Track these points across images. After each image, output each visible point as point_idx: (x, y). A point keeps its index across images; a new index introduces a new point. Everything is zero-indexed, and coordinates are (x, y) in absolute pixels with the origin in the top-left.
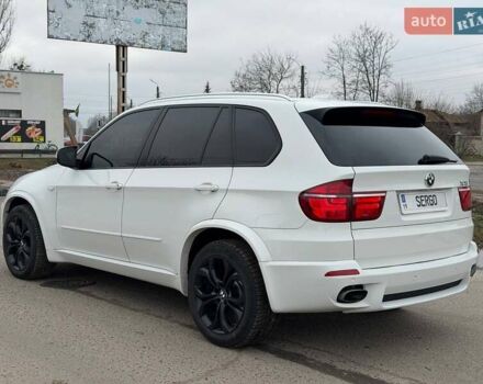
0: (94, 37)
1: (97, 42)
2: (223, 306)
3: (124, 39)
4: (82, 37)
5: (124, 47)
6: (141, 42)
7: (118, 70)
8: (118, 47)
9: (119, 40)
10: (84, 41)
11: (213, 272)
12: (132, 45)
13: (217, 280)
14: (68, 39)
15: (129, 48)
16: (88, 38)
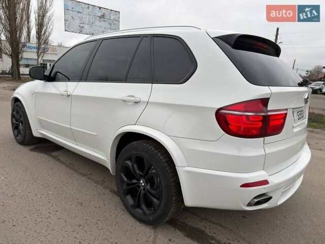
1: (84, 34)
2: (143, 192)
10: (79, 33)
11: (135, 166)
13: (138, 171)
14: (73, 32)
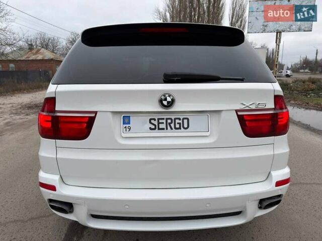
0: (267, 30)
1: (268, 32)
3: (280, 29)
4: (262, 31)
5: (280, 32)
6: (288, 30)
7: (276, 42)
8: (277, 33)
9: (278, 30)
10: (262, 32)
12: (284, 31)
14: (255, 33)
15: (282, 33)
16: (264, 31)
